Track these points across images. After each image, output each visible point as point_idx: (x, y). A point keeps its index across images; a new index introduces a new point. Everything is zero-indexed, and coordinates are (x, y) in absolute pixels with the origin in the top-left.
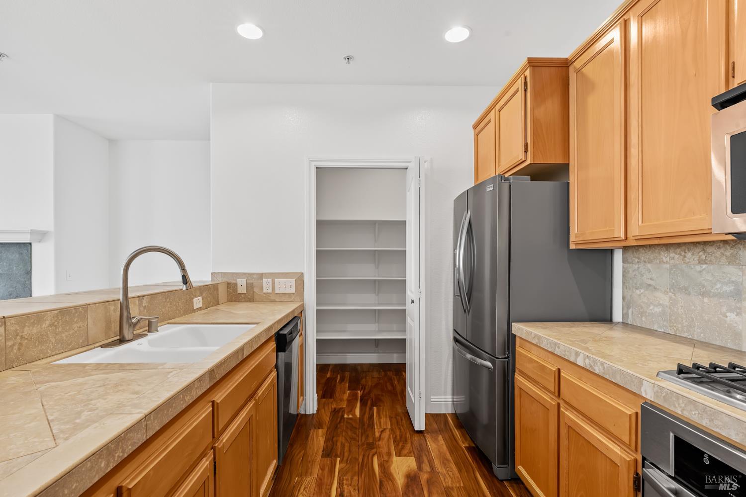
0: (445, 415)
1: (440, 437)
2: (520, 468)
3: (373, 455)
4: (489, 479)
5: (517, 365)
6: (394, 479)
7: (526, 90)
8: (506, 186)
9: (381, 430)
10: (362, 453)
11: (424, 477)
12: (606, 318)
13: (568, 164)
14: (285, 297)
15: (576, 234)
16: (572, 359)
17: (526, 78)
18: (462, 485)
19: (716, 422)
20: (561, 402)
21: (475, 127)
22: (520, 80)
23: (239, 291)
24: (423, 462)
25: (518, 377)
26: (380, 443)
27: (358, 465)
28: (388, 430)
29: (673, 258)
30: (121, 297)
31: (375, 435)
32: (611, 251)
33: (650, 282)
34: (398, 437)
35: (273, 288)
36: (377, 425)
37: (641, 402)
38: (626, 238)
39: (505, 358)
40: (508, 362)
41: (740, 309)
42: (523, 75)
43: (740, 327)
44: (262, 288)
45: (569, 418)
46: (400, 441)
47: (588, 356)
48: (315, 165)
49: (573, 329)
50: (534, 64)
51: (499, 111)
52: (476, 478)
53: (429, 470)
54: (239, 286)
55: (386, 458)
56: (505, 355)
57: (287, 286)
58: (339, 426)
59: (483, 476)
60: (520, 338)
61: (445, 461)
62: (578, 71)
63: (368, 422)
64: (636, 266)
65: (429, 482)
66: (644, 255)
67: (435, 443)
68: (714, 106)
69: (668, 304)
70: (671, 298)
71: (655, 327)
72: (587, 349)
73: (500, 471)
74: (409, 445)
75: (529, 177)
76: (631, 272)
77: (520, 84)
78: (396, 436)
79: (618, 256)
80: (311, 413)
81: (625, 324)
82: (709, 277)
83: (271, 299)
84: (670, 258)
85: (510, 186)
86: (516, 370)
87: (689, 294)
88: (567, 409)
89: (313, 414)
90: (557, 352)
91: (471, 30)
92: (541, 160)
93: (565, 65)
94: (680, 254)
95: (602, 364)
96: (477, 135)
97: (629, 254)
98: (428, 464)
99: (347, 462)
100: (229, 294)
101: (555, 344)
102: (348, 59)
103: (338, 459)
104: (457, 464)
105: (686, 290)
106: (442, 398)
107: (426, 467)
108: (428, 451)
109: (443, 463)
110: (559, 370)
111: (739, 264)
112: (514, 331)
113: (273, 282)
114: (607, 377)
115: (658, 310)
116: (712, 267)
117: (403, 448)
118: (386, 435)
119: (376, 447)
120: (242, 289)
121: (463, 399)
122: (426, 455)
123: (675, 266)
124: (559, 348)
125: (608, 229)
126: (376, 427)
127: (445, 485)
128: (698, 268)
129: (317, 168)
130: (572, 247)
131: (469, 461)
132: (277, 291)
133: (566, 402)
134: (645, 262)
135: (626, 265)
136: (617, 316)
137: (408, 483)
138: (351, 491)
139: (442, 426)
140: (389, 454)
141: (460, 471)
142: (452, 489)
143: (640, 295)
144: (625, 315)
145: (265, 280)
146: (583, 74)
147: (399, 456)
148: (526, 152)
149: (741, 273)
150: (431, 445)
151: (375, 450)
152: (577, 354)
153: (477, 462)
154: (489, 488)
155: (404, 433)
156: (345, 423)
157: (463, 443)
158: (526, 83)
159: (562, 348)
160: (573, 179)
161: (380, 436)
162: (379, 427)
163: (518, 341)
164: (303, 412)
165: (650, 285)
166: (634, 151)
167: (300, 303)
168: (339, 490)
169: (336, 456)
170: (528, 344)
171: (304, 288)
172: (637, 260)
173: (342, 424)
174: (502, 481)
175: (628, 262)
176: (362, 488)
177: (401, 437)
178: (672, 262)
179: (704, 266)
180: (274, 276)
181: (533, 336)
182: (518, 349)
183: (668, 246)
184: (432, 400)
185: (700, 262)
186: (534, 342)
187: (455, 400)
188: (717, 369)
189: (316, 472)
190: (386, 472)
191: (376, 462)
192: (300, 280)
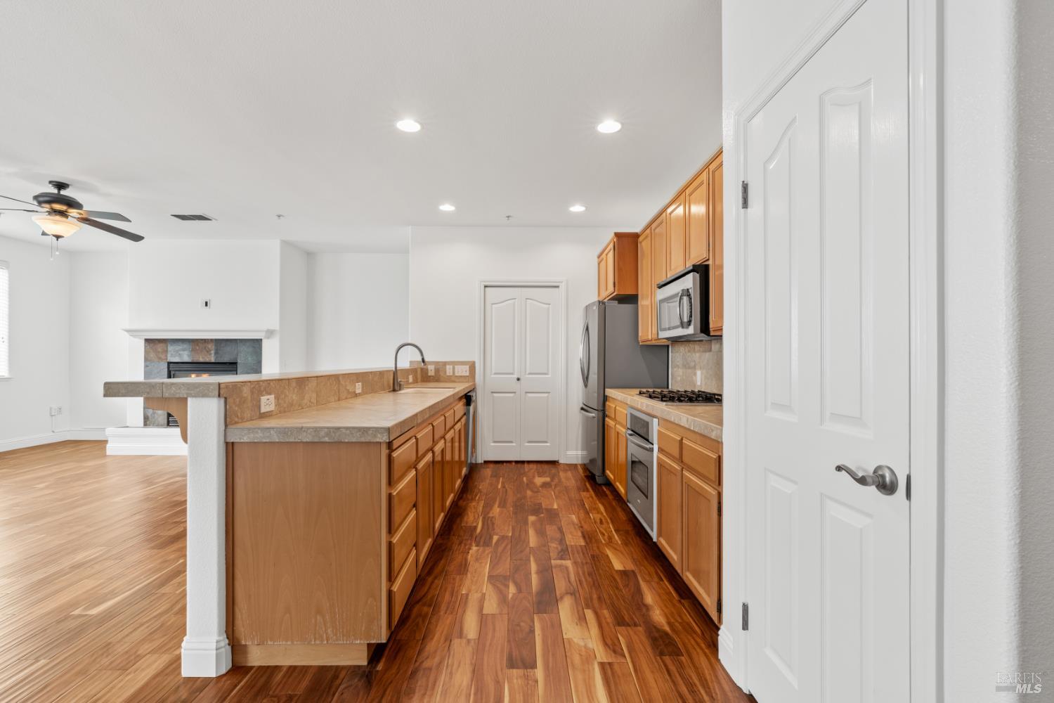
0: (576, 465)
1: (569, 472)
2: (607, 471)
4: (593, 484)
5: (607, 413)
6: (536, 483)
7: (614, 250)
8: (603, 307)
11: (553, 483)
13: (638, 294)
14: (461, 379)
15: (642, 337)
16: (618, 399)
17: (614, 242)
18: (576, 486)
19: (635, 403)
21: (599, 257)
22: (612, 242)
23: (429, 374)
24: (555, 479)
25: (606, 419)
26: (528, 473)
28: (534, 469)
30: (394, 369)
31: (525, 471)
33: (678, 364)
34: (541, 470)
35: (454, 372)
37: (628, 406)
38: (651, 339)
39: (602, 410)
40: (603, 413)
41: (694, 373)
43: (695, 382)
44: (446, 372)
45: (618, 428)
46: (542, 472)
47: (621, 395)
48: (483, 284)
50: (619, 236)
54: (429, 371)
55: (531, 478)
56: (602, 408)
57: (463, 371)
59: (590, 484)
60: (610, 398)
61: (570, 480)
64: (674, 355)
65: (556, 485)
67: (565, 473)
68: (658, 287)
69: (682, 374)
70: (682, 372)
73: (599, 480)
74: (548, 474)
75: (618, 302)
76: (673, 358)
77: (611, 246)
78: (539, 470)
79: (670, 349)
80: (480, 462)
82: (690, 359)
83: (453, 379)
84: (682, 350)
85: (605, 307)
86: (606, 416)
87: (686, 369)
89: (481, 463)
92: (624, 292)
93: (636, 237)
94: (684, 347)
96: (599, 264)
97: (677, 346)
98: (558, 480)
99: (507, 479)
100: (422, 376)
102: (508, 217)
103: (501, 478)
104: (575, 480)
105: (685, 366)
106: (573, 452)
109: (568, 480)
110: (616, 406)
111: (695, 352)
112: (606, 394)
113: (454, 368)
115: (680, 378)
117: (543, 475)
118: (533, 471)
119: (526, 475)
120: (431, 373)
122: (558, 477)
123: (683, 354)
125: (653, 335)
126: (526, 468)
127: (565, 485)
128: (688, 355)
129: (485, 286)
130: (640, 343)
131: (585, 480)
132: (456, 374)
133: (617, 421)
134: (676, 352)
136: (670, 386)
137: (544, 484)
138: (511, 487)
140: (534, 477)
141: (576, 482)
142: (570, 486)
143: (675, 371)
144: (672, 385)
145: (448, 367)
147: (541, 477)
148: (614, 286)
149: (695, 357)
150: (562, 474)
152: (619, 395)
153: (589, 480)
155: (545, 469)
157: (584, 474)
158: (614, 245)
159: (616, 394)
160: (640, 303)
161: (528, 470)
163: (609, 400)
164: (474, 462)
167: (471, 383)
169: (499, 477)
171: (475, 373)
172: (674, 351)
174: (600, 485)
175: (673, 353)
176: (517, 486)
177: (543, 470)
178: (683, 352)
179: (689, 353)
180: (454, 363)
181: (610, 392)
182: (609, 404)
184: (567, 454)
185: (689, 351)
189: (488, 481)
190: (531, 482)
191: (525, 479)
192: (472, 366)
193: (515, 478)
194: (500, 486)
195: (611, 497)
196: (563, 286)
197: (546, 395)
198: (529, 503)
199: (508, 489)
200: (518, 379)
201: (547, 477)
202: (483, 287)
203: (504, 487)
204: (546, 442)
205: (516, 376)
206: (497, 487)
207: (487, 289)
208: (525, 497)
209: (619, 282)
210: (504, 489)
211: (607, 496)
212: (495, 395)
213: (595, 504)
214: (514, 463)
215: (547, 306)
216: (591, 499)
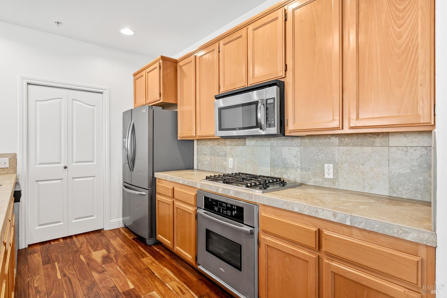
0: (118, 229)
1: (118, 238)
2: (159, 236)
3: (80, 255)
4: (145, 246)
5: (157, 191)
6: (95, 260)
7: (160, 69)
8: (151, 110)
9: (80, 243)
10: (72, 256)
11: (112, 255)
12: (192, 168)
13: (177, 104)
15: (180, 134)
16: (178, 182)
17: (160, 63)
18: (132, 252)
19: (212, 189)
20: (175, 200)
22: (157, 63)
24: (110, 250)
25: (157, 196)
26: (82, 249)
27: (71, 261)
28: (85, 243)
29: (211, 143)
31: (77, 247)
32: (193, 140)
33: (205, 153)
34: (93, 244)
36: (77, 242)
37: (197, 190)
38: (196, 136)
39: (152, 189)
40: (153, 191)
41: (226, 160)
42: (159, 62)
43: (226, 166)
45: (177, 205)
46: (95, 245)
47: (183, 179)
48: (26, 82)
49: (179, 172)
50: (163, 58)
51: (148, 73)
52: (139, 248)
53: (114, 252)
55: (88, 254)
56: (151, 188)
57: (1, 163)
58: (49, 249)
59: (142, 247)
60: (158, 179)
61: (123, 246)
62: (181, 67)
63: (70, 242)
64: (201, 147)
65: (115, 256)
66: (203, 142)
67: (115, 241)
68: (216, 98)
69: (209, 160)
70: (210, 158)
71: (206, 169)
72: (183, 177)
73: (149, 242)
74: (101, 245)
75: (161, 107)
76: (199, 149)
77: (157, 65)
78: (91, 244)
79: (195, 142)
80: (23, 247)
81: (197, 169)
82: (219, 150)
84: (210, 143)
85: (153, 111)
86: (157, 193)
87: (215, 156)
88: (176, 202)
89: (25, 248)
90: (173, 181)
91: (135, 32)
92: (166, 101)
93: (176, 62)
94: (213, 142)
95: (187, 180)
96: (135, 80)
97: (199, 142)
98: (113, 250)
99: (62, 262)
101: (172, 178)
102: (58, 23)
103: (56, 263)
104: (128, 246)
105: (214, 155)
106: (115, 220)
107: (112, 251)
108: (112, 245)
109: (121, 247)
110: (174, 187)
111: (226, 146)
112: (155, 176)
114: (188, 185)
115: (207, 163)
116: (220, 147)
117: (97, 247)
118: (85, 245)
119: (80, 251)
121: (129, 218)
122: (111, 247)
123: (211, 146)
124: (173, 179)
125: (190, 132)
126: (76, 243)
127: (123, 254)
128: (217, 147)
129: (28, 84)
130: (179, 139)
131: (134, 243)
133: (176, 199)
134: (203, 145)
135: (198, 146)
136: (195, 167)
137: (104, 259)
138: (71, 272)
139: (118, 233)
140: (89, 252)
141: (130, 247)
142: (128, 255)
143: (202, 158)
144: (198, 166)
146: (182, 69)
147: (96, 251)
148: (160, 96)
149: (226, 148)
150: (113, 242)
151: (80, 252)
152: (180, 179)
153: (138, 242)
154: (145, 250)
155: (96, 241)
156: (54, 246)
157: (130, 237)
158: (160, 66)
159: (174, 178)
160: (178, 110)
161: (81, 246)
162: (79, 243)
163: (157, 180)
165: (205, 154)
166: (198, 105)
168: (62, 274)
169: (54, 262)
170: (162, 180)
171: (17, 164)
172: (201, 144)
173: (52, 247)
174: (151, 246)
175: (199, 145)
176: (77, 269)
177: (95, 243)
178: (211, 145)
179: (218, 146)
181: (164, 176)
182: (157, 183)
183: (209, 139)
184: (111, 222)
185: (218, 145)
186: (164, 179)
187: (124, 219)
188: (216, 177)
189: (42, 272)
190: (89, 259)
191: (82, 257)
192: (13, 158)
193: (71, 259)
194: (59, 277)
195: (167, 257)
196: (106, 93)
197: (92, 178)
198: (103, 291)
199: (70, 276)
200: (65, 168)
201: (101, 249)
202: (25, 85)
203: (65, 275)
204: (92, 216)
205: (63, 165)
206: (57, 278)
207: (29, 86)
208: (94, 283)
209: (164, 93)
210: (66, 278)
211: (163, 257)
212: (40, 183)
213: (162, 269)
214: (62, 240)
215: (92, 107)
216: (154, 264)
